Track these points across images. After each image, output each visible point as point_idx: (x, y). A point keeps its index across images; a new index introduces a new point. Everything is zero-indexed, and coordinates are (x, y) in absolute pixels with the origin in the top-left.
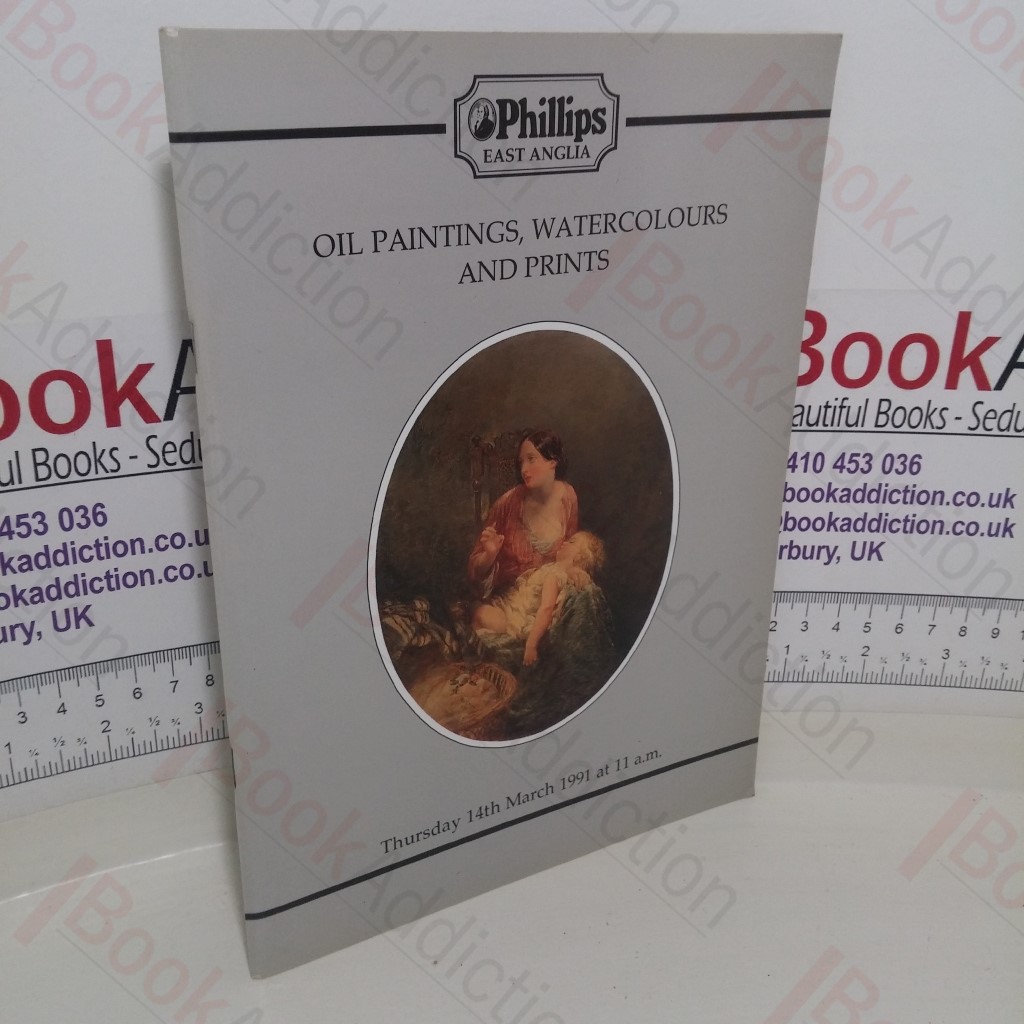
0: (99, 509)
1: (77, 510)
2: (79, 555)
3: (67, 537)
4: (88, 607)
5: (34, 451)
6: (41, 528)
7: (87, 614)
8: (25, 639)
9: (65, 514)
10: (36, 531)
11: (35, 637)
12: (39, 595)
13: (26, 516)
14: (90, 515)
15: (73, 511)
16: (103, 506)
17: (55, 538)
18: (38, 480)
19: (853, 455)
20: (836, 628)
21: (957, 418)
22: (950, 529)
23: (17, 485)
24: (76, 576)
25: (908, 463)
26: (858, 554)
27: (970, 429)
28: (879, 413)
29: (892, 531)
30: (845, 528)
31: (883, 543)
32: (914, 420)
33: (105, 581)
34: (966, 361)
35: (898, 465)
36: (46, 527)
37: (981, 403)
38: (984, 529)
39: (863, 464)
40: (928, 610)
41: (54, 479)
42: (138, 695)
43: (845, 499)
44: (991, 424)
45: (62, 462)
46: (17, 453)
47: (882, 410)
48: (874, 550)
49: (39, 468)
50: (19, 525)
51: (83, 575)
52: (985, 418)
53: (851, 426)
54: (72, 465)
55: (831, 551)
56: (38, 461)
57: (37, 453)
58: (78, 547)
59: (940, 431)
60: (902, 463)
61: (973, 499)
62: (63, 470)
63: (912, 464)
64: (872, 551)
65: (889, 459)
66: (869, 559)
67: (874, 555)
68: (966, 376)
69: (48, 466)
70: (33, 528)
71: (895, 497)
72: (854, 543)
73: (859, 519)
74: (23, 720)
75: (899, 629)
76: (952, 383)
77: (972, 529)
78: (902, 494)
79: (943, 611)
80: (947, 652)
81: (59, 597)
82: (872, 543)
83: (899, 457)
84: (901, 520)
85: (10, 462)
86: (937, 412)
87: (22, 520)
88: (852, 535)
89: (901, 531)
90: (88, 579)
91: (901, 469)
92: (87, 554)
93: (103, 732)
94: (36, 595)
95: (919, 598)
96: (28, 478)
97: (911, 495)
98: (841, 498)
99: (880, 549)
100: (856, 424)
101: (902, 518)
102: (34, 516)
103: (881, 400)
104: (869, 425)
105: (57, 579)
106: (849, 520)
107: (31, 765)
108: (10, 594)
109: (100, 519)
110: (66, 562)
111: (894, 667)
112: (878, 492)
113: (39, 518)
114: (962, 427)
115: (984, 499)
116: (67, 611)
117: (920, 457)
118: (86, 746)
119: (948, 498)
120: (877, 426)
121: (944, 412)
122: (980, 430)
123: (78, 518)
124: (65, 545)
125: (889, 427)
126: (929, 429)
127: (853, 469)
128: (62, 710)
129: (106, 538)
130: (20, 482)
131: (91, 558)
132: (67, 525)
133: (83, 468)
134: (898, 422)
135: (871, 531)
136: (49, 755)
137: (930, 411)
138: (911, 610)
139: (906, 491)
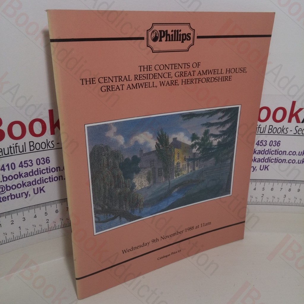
0: (48, 159)
1: (41, 159)
2: (41, 172)
3: (38, 167)
4: (44, 187)
5: (30, 142)
6: (31, 164)
7: (43, 189)
8: (26, 197)
9: (38, 160)
10: (30, 165)
11: (28, 196)
12: (30, 184)
13: (27, 161)
14: (45, 160)
15: (40, 159)
16: (49, 158)
17: (35, 167)
18: (30, 150)
19: (261, 141)
20: (255, 189)
21: (291, 131)
22: (288, 162)
23: (25, 152)
24: (40, 178)
25: (277, 143)
26: (262, 168)
27: (294, 134)
28: (269, 129)
29: (271, 162)
30: (258, 161)
31: (269, 166)
32: (279, 131)
33: (49, 179)
34: (294, 115)
35: (274, 144)
36: (32, 164)
37: (298, 126)
38: (297, 161)
39: (264, 143)
40: (280, 184)
41: (35, 150)
42: (57, 212)
43: (259, 153)
44: (300, 132)
45: (38, 145)
46: (25, 143)
47: (270, 128)
48: (266, 168)
49: (31, 147)
50: (25, 164)
51: (43, 178)
52: (299, 131)
53: (261, 133)
54: (40, 146)
55: (254, 168)
56: (31, 145)
57: (30, 143)
58: (41, 170)
59: (286, 134)
60: (275, 143)
61: (294, 153)
62: (38, 147)
63: (278, 143)
64: (265, 168)
65: (271, 142)
66: (265, 170)
67: (266, 169)
68: (294, 119)
69: (34, 147)
70: (29, 164)
71: (273, 153)
72: (261, 165)
73: (262, 159)
74: (24, 220)
75: (272, 189)
76: (290, 121)
77: (293, 161)
78: (275, 152)
79: (285, 184)
80: (285, 196)
81: (36, 184)
82: (266, 166)
83: (274, 142)
84: (274, 159)
85: (23, 146)
86: (285, 129)
87: (26, 162)
88: (260, 163)
89: (274, 162)
90: (44, 179)
91: (275, 145)
92: (44, 172)
93: (47, 222)
94: (29, 184)
95: (278, 181)
96: (28, 150)
97: (277, 152)
98: (258, 153)
99: (268, 167)
100: (263, 132)
101: (274, 158)
102: (29, 161)
103: (270, 126)
104: (266, 132)
105: (35, 179)
106: (260, 159)
107: (26, 233)
108: (22, 184)
109: (48, 161)
110: (38, 174)
111: (270, 200)
112: (268, 151)
113: (30, 161)
114: (292, 133)
115: (297, 153)
116: (38, 188)
117: (280, 141)
118: (42, 227)
119: (287, 153)
120: (268, 133)
121: (287, 129)
122: (297, 134)
123: (42, 161)
124: (38, 169)
125: (272, 133)
126: (283, 134)
127: (261, 145)
128: (35, 217)
129: (49, 167)
130: (26, 151)
131: (45, 173)
132: (38, 163)
133: (43, 147)
134: (274, 132)
135: (266, 162)
136: (31, 230)
137: (284, 129)
138: (276, 184)
139: (276, 151)
